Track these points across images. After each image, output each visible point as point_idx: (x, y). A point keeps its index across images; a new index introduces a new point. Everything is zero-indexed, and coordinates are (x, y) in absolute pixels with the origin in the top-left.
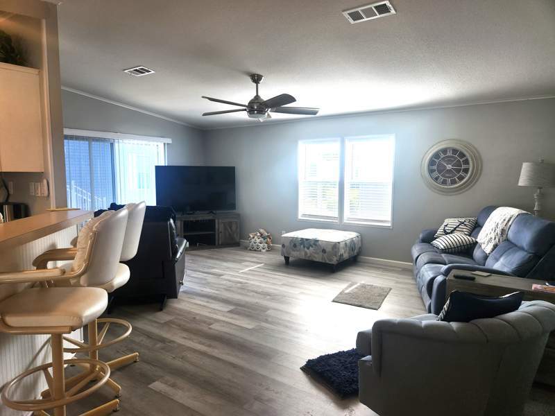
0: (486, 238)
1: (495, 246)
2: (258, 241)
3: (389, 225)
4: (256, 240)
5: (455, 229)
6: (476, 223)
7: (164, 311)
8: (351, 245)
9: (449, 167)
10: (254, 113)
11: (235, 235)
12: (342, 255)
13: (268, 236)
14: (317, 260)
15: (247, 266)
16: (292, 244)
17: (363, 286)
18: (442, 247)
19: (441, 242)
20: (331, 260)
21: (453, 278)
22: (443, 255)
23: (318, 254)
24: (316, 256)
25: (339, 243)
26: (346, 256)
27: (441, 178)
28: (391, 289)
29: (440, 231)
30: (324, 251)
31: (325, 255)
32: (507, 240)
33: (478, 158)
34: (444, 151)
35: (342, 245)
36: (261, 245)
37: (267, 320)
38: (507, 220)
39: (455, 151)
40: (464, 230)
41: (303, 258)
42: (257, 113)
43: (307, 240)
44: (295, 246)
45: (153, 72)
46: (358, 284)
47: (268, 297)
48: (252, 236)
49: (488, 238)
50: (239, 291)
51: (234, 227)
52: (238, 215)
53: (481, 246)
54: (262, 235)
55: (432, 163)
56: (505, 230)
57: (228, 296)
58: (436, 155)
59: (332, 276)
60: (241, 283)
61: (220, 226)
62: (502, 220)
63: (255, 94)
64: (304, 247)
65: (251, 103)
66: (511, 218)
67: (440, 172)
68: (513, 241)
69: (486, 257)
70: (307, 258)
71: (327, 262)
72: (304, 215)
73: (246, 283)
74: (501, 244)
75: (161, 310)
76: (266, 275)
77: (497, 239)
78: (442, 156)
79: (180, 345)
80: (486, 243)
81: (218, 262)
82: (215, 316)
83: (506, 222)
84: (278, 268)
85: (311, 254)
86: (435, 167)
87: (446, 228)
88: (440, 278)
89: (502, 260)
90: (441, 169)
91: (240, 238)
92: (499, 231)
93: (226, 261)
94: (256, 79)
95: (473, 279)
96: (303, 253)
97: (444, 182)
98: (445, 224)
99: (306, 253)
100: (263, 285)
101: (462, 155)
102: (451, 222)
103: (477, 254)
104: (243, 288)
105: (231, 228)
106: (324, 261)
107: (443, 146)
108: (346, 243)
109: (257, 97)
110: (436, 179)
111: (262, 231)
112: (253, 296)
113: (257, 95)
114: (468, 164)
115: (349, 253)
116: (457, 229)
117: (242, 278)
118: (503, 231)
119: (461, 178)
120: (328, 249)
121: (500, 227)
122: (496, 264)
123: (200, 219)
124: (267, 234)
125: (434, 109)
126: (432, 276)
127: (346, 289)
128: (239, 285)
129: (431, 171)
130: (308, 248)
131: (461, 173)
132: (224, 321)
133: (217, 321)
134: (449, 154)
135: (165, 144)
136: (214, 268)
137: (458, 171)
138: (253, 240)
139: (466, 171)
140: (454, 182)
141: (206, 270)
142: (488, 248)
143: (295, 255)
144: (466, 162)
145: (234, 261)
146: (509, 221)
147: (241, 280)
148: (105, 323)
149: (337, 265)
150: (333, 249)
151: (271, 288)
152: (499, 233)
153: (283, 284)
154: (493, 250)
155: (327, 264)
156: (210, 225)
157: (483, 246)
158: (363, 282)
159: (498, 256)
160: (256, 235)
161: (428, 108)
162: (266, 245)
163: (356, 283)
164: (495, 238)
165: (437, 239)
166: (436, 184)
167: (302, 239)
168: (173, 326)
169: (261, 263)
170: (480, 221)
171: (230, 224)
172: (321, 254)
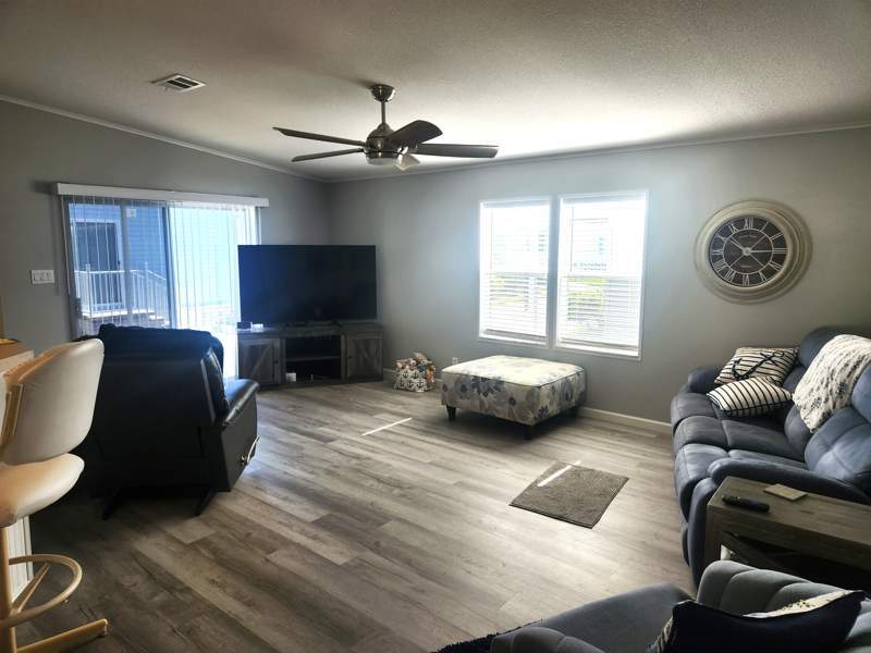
0: (810, 395)
1: (826, 416)
2: (411, 373)
3: (635, 354)
4: (406, 371)
5: (754, 369)
6: (797, 358)
7: (201, 516)
8: (564, 390)
9: (747, 251)
10: (377, 157)
11: (375, 362)
12: (544, 410)
13: (428, 366)
14: (501, 416)
15: (381, 422)
16: (460, 386)
17: (577, 472)
18: (725, 406)
19: (724, 396)
20: (524, 418)
21: (721, 505)
22: (725, 423)
23: (502, 405)
24: (499, 408)
25: (539, 387)
26: (553, 410)
27: (732, 273)
28: (627, 479)
29: (726, 371)
30: (512, 401)
31: (515, 409)
32: (850, 406)
33: (803, 235)
34: (739, 221)
35: (545, 391)
36: (416, 381)
37: (377, 544)
38: (851, 365)
39: (759, 221)
40: (772, 372)
41: (478, 411)
42: (382, 156)
43: (484, 379)
44: (464, 389)
45: (201, 85)
46: (568, 467)
47: (396, 491)
48: (400, 365)
49: (812, 399)
50: (350, 475)
51: (373, 348)
52: (381, 327)
53: (799, 412)
54: (418, 362)
55: (714, 243)
56: (847, 386)
57: (329, 486)
58: (724, 230)
59: (524, 447)
60: (358, 457)
61: (347, 346)
62: (842, 365)
63: (381, 122)
64: (479, 392)
65: (372, 137)
66: (858, 363)
67: (730, 260)
68: (861, 410)
69: (808, 435)
70: (483, 412)
71: (519, 420)
72: (490, 331)
73: (368, 458)
74: (839, 414)
75: (197, 513)
76: (410, 441)
77: (830, 403)
78: (735, 231)
79: (199, 600)
80: (809, 406)
81: (334, 412)
82: (286, 532)
83: (849, 369)
84: (432, 427)
85: (490, 406)
86: (720, 252)
87: (737, 367)
88: (705, 486)
89: (836, 448)
90: (732, 256)
91: (384, 367)
92: (834, 385)
93: (349, 410)
94: (382, 93)
95: (764, 509)
96: (477, 403)
97: (738, 280)
98: (735, 358)
99: (482, 403)
100: (395, 463)
101: (773, 229)
102: (746, 356)
103: (791, 425)
104: (360, 469)
105: (367, 350)
106: (511, 419)
107: (737, 212)
108: (553, 387)
109: (383, 126)
110: (723, 273)
111: (418, 355)
112: (370, 489)
113: (384, 123)
114: (785, 246)
115: (560, 404)
116: (758, 369)
117: (363, 446)
118: (843, 386)
119: (770, 273)
120: (520, 398)
121: (838, 378)
122: (825, 456)
123: (314, 334)
124: (426, 362)
125: (715, 144)
126: (692, 476)
127: (544, 477)
128: (354, 462)
129: (713, 259)
130: (486, 395)
131: (771, 264)
132: (298, 546)
133: (286, 543)
134: (748, 226)
135: (257, 208)
136: (323, 424)
137: (765, 258)
138: (402, 373)
139: (780, 259)
140: (755, 280)
141: (310, 429)
142: (812, 419)
143: (463, 405)
144: (781, 242)
145: (363, 412)
146: (855, 367)
147: (361, 452)
148: (43, 563)
149: (536, 425)
150: (527, 398)
151: (406, 471)
152: (835, 389)
153: (430, 463)
154: (821, 423)
155: (518, 423)
156: (332, 344)
157: (803, 414)
158: (578, 463)
159: (829, 441)
160: (407, 363)
161: (707, 142)
162: (424, 380)
163: (565, 465)
164: (827, 400)
165: (718, 389)
166: (721, 281)
167: (476, 378)
168: (203, 551)
169: (408, 416)
170: (804, 357)
171: (367, 342)
172: (507, 405)
